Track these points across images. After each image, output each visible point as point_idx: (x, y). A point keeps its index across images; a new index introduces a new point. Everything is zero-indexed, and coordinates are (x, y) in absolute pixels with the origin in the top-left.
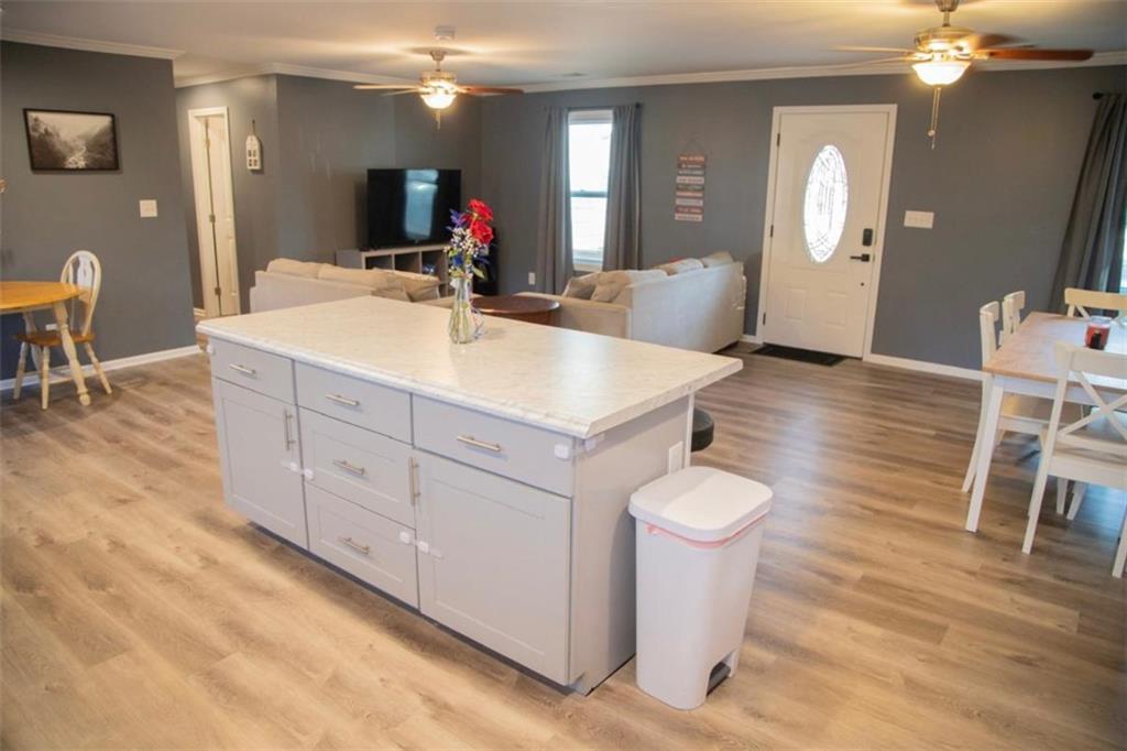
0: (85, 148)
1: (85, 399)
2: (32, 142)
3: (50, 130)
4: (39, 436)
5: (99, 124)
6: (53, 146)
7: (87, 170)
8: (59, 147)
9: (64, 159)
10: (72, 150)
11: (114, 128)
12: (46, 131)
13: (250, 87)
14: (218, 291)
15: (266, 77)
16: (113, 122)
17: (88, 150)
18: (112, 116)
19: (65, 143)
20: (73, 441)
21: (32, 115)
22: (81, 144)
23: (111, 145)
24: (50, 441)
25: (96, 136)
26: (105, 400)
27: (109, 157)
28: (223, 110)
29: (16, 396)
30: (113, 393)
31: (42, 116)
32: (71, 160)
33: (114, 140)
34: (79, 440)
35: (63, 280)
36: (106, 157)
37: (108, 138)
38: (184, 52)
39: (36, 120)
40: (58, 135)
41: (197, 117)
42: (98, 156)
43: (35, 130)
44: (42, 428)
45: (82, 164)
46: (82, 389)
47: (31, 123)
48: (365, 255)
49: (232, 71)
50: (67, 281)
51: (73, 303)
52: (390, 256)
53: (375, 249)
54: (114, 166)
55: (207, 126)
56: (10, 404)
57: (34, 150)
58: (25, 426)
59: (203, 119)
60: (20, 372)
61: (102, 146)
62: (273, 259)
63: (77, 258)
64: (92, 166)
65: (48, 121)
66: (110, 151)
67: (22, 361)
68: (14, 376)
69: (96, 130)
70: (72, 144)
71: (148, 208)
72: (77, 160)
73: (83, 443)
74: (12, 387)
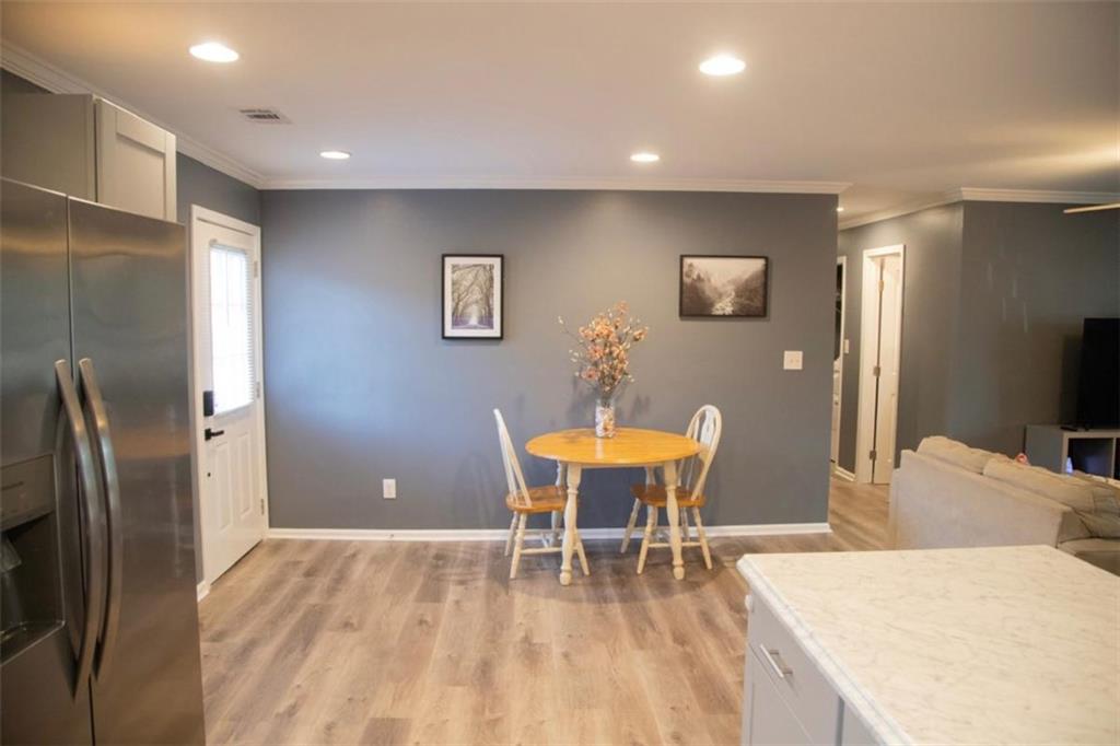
0: (733, 294)
1: (679, 572)
2: (684, 288)
3: (702, 276)
4: (616, 609)
5: (751, 268)
6: (703, 292)
7: (734, 316)
8: (708, 293)
9: (712, 305)
10: (720, 296)
11: (766, 272)
12: (699, 277)
13: (934, 220)
14: (873, 455)
15: (951, 206)
16: (767, 266)
17: (737, 296)
18: (766, 259)
19: (716, 289)
20: (641, 627)
21: (688, 261)
22: (731, 290)
23: (761, 292)
24: (621, 620)
25: (747, 281)
26: (699, 577)
27: (757, 303)
28: (899, 248)
29: (623, 550)
30: (712, 569)
31: (696, 262)
32: (718, 306)
33: (765, 285)
34: (648, 629)
35: (688, 435)
36: (755, 305)
37: (758, 283)
38: (851, 184)
39: (691, 265)
40: (709, 280)
41: (873, 258)
42: (747, 302)
43: (688, 276)
44: (624, 600)
45: (729, 310)
46: (678, 561)
47: (685, 269)
48: (1068, 435)
49: (912, 203)
50: (692, 437)
51: (693, 460)
52: (1110, 440)
53: (1087, 430)
54: (761, 313)
55: (882, 268)
56: (617, 558)
57: (684, 295)
58: (611, 591)
59: (879, 260)
60: (631, 526)
61: (751, 291)
62: (928, 436)
63: (704, 411)
64: (739, 313)
65: (701, 266)
66: (760, 298)
67: (634, 515)
68: (626, 527)
69: (746, 276)
70: (722, 290)
71: (793, 360)
72: (725, 306)
73: (650, 634)
74: (622, 537)
